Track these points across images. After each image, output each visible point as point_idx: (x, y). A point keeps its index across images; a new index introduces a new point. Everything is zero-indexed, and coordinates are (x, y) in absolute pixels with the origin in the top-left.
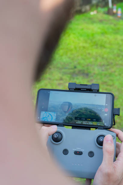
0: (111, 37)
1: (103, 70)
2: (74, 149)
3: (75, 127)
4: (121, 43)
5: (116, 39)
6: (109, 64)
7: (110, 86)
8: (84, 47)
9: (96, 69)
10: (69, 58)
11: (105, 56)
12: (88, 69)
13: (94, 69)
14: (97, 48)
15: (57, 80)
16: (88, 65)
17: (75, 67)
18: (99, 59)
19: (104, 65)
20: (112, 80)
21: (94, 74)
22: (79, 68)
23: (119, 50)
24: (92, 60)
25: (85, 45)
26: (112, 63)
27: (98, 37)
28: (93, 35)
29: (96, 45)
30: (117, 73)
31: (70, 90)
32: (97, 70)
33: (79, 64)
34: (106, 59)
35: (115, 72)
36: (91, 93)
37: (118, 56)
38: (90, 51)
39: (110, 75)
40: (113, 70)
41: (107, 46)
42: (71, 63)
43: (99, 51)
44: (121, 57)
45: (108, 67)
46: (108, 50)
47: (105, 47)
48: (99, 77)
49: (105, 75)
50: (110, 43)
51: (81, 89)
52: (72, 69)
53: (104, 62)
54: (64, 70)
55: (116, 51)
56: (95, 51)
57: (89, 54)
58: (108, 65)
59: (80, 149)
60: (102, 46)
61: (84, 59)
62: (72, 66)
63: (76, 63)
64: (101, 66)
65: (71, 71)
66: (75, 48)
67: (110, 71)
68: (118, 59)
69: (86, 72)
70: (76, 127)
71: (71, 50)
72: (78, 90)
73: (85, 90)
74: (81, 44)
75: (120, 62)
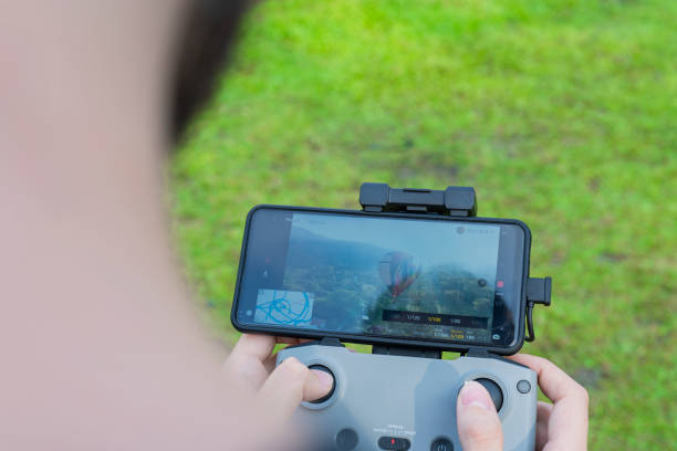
0: (542, 36)
1: (511, 156)
2: (380, 430)
3: (382, 346)
4: (578, 54)
5: (561, 41)
6: (536, 132)
7: (540, 212)
8: (442, 72)
9: (486, 150)
10: (388, 109)
11: (521, 102)
12: (454, 150)
13: (477, 152)
14: (490, 73)
15: (340, 190)
16: (455, 137)
17: (409, 144)
18: (499, 115)
19: (515, 137)
20: (545, 192)
21: (480, 168)
22: (424, 145)
23: (574, 81)
24: (471, 117)
25: (445, 62)
26: (544, 130)
27: (494, 35)
28: (476, 27)
29: (487, 62)
30: (563, 167)
31: (367, 211)
32: (488, 155)
33: (423, 131)
34: (525, 115)
35: (556, 161)
36: (442, 219)
37: (570, 102)
38: (463, 85)
39: (539, 171)
40: (549, 153)
41: (529, 65)
42: (392, 128)
43: (498, 84)
44: (578, 108)
45: (532, 144)
46: (531, 82)
47: (518, 71)
48: (496, 179)
49: (521, 173)
50: (540, 57)
51: (409, 208)
52: (395, 149)
53: (516, 125)
54: (366, 155)
55: (560, 86)
56: (480, 86)
57: (461, 95)
58: (530, 136)
59: (401, 427)
60: (510, 68)
61: (440, 115)
62: (396, 138)
63: (411, 128)
64: (506, 139)
65: (394, 156)
66: (411, 74)
67: (536, 158)
68: (569, 114)
69: (449, 160)
70: (388, 349)
71: (394, 82)
72: (397, 211)
73: (425, 209)
74: (432, 60)
75: (578, 126)
